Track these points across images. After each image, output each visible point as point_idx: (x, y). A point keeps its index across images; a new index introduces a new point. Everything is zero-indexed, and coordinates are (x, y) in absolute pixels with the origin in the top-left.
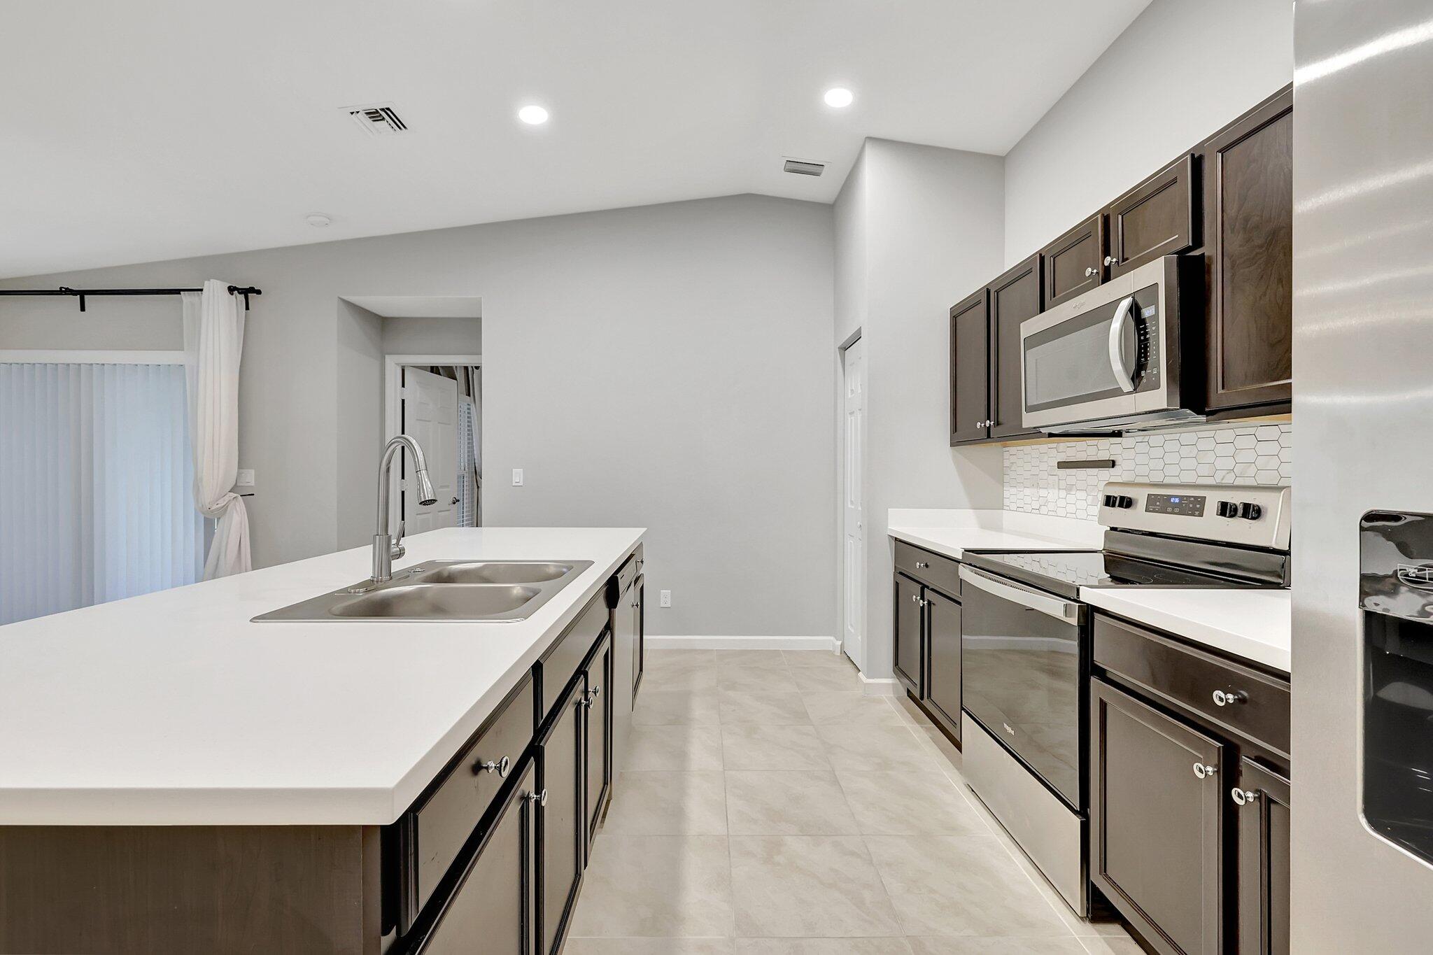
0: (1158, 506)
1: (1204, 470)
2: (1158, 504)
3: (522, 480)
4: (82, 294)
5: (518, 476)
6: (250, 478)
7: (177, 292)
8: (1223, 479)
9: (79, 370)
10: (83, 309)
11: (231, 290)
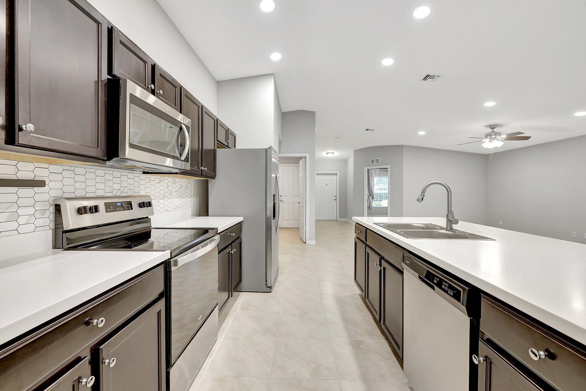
0: (112, 208)
1: (108, 189)
2: (110, 207)
8: (116, 193)
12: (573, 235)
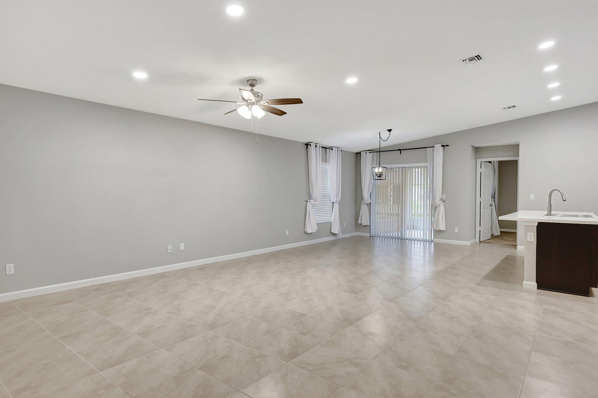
3: (534, 198)
4: (400, 150)
5: (532, 197)
6: (444, 197)
7: (426, 148)
9: (399, 170)
10: (401, 154)
11: (442, 146)
12: (169, 249)
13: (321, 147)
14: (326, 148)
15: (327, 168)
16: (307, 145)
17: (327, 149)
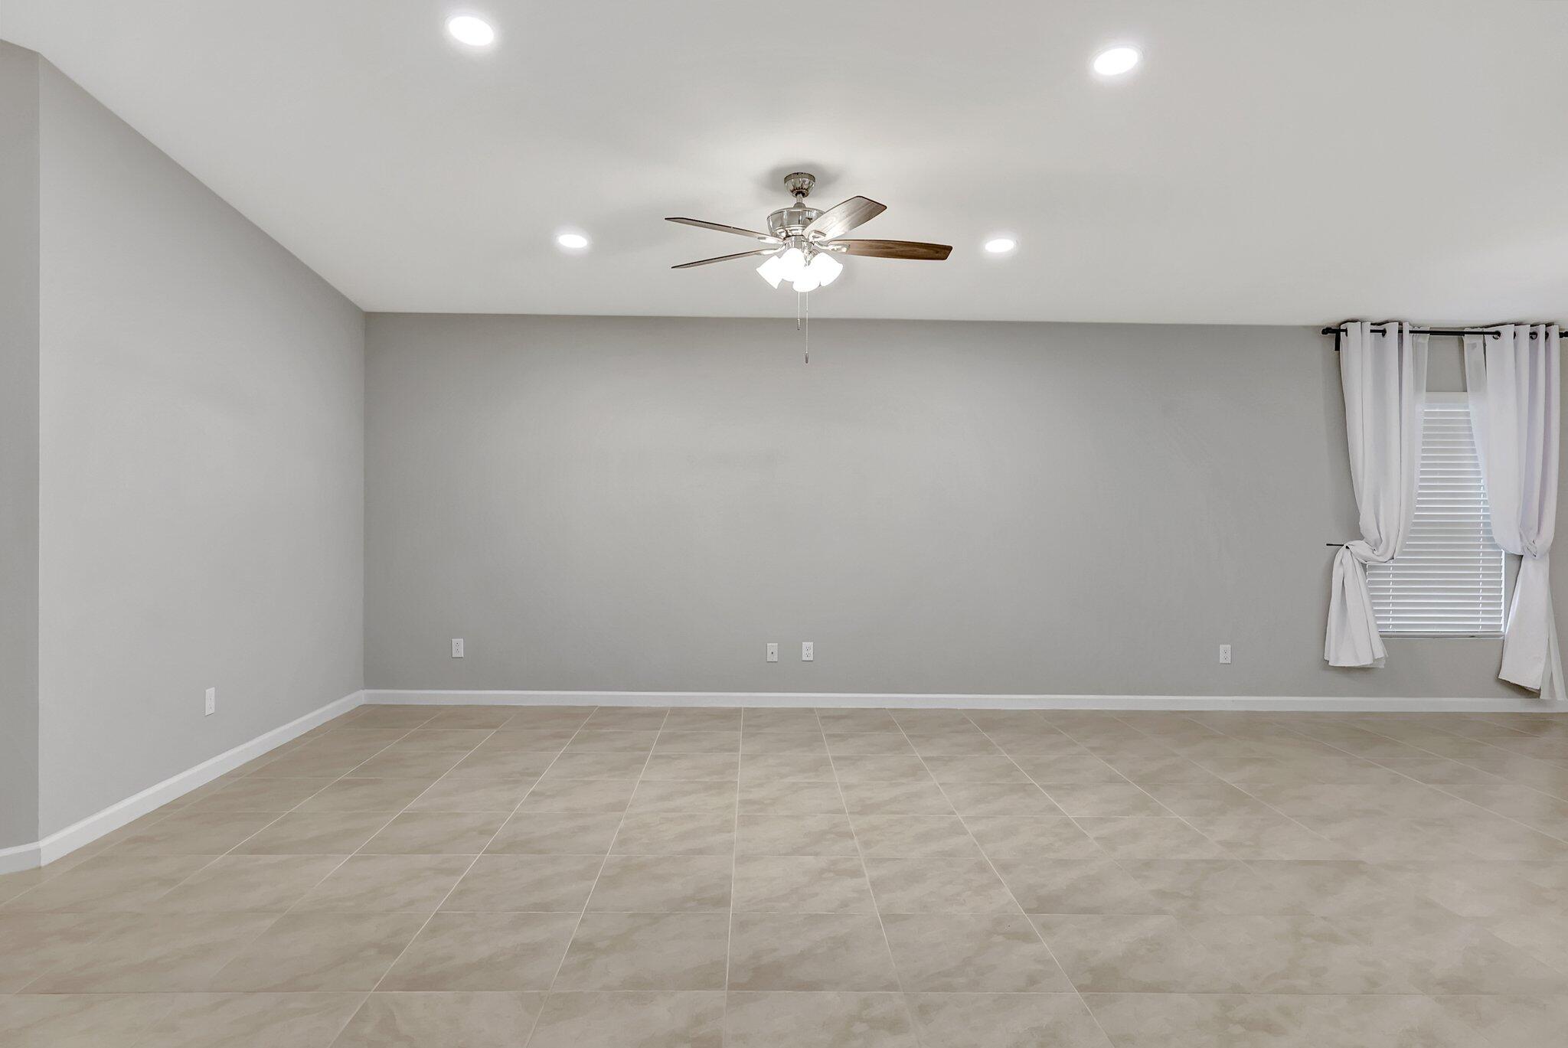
12: (769, 653)
13: (1411, 332)
14: (1463, 333)
15: (1468, 414)
16: (1335, 333)
17: (1466, 338)
